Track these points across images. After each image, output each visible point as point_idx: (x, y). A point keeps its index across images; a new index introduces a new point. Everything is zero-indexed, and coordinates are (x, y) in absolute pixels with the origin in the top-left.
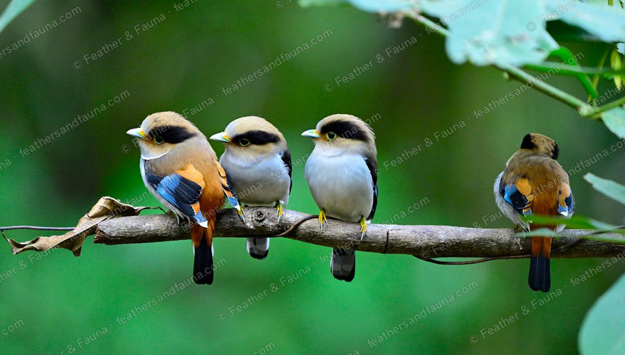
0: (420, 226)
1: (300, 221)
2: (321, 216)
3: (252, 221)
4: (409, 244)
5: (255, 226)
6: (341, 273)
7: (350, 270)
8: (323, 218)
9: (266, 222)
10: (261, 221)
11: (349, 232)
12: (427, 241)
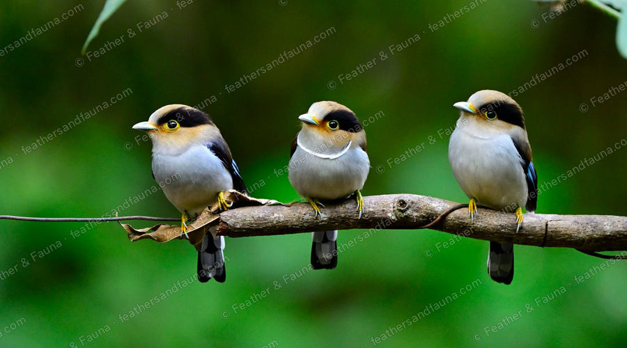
0: (583, 216)
1: (447, 210)
2: (471, 205)
3: (394, 211)
4: (570, 236)
5: (397, 217)
6: (499, 275)
7: (509, 270)
8: (474, 207)
9: (409, 212)
10: (402, 211)
11: (503, 223)
12: (591, 233)
